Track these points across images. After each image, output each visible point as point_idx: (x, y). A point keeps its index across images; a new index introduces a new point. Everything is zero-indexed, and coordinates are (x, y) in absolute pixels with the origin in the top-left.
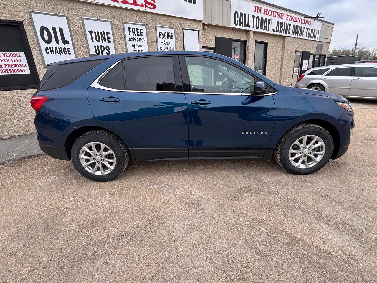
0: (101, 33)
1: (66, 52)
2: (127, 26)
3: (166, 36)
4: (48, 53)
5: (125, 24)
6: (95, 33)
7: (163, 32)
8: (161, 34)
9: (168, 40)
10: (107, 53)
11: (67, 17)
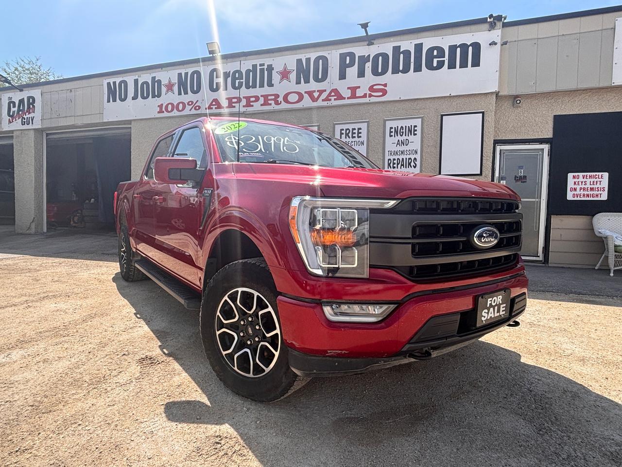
2: (338, 128)
3: (403, 132)
5: (336, 126)
7: (398, 127)
8: (393, 130)
9: (407, 137)
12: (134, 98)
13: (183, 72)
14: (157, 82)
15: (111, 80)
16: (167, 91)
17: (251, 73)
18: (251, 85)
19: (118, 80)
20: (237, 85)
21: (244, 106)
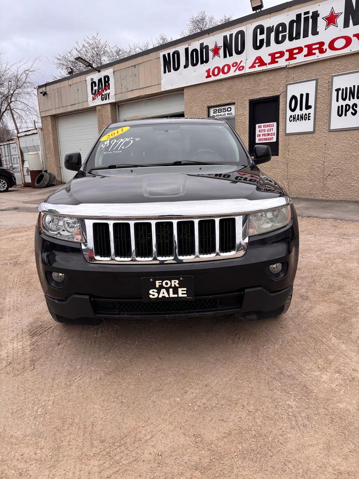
0: (350, 88)
1: (306, 118)
4: (291, 121)
6: (343, 89)
10: (352, 112)
11: (317, 80)
12: (186, 67)
13: (228, 34)
14: (205, 48)
15: (166, 52)
16: (214, 55)
17: (295, 24)
18: (294, 36)
19: (171, 51)
20: (280, 39)
21: (287, 60)
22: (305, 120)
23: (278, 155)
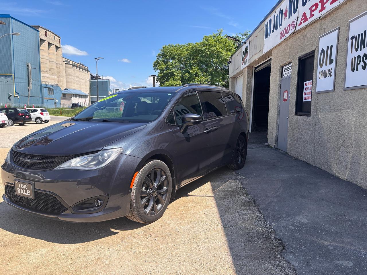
0: (362, 34)
1: (329, 74)
10: (362, 65)
11: (339, 29)
12: (273, 31)
14: (281, 12)
15: (267, 21)
16: (285, 18)
21: (320, 12)
22: (329, 76)
23: (310, 116)
